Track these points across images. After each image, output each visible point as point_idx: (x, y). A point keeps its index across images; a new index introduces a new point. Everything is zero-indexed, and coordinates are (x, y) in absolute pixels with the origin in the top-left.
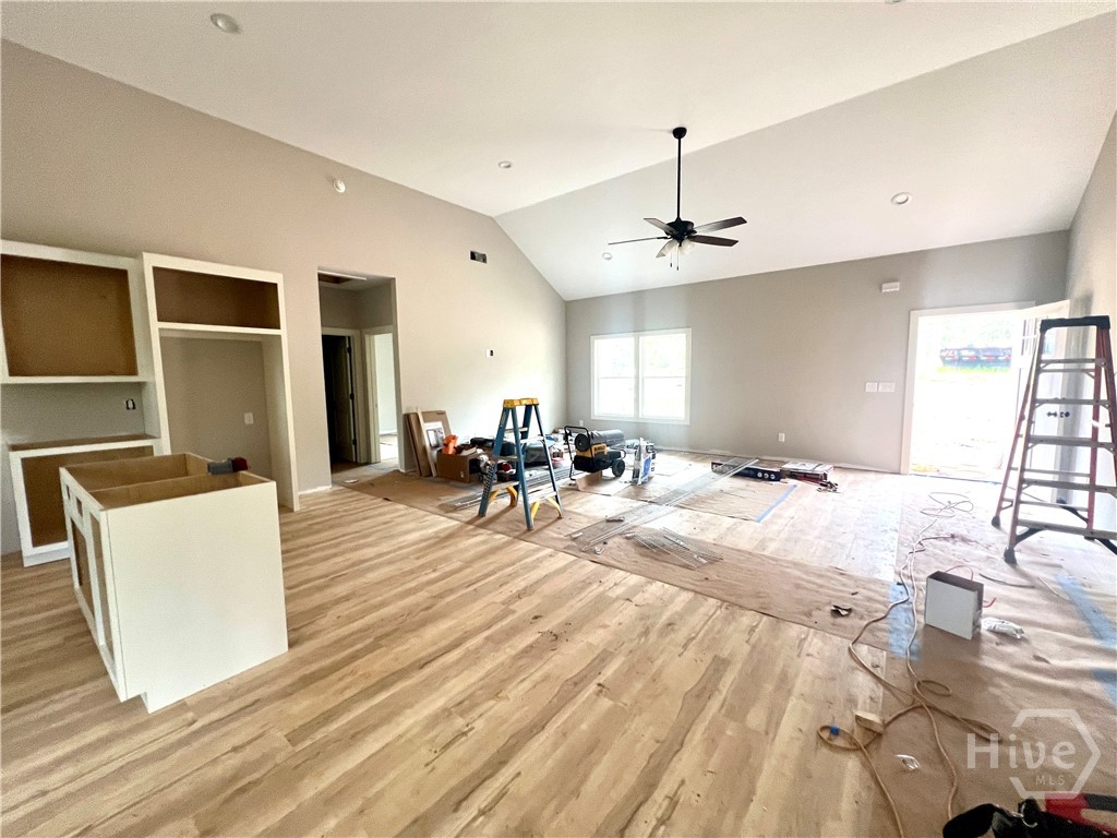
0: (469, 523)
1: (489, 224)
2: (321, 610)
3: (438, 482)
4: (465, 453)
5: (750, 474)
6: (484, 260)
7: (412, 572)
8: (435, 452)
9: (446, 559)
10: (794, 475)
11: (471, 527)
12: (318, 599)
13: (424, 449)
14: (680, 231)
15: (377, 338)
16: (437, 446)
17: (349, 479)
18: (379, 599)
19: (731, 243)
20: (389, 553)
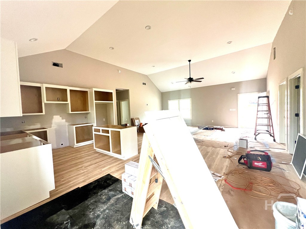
1: (146, 77)
5: (207, 129)
6: (145, 84)
8: (138, 127)
10: (216, 129)
14: (191, 80)
15: (122, 102)
16: (138, 125)
19: (201, 81)
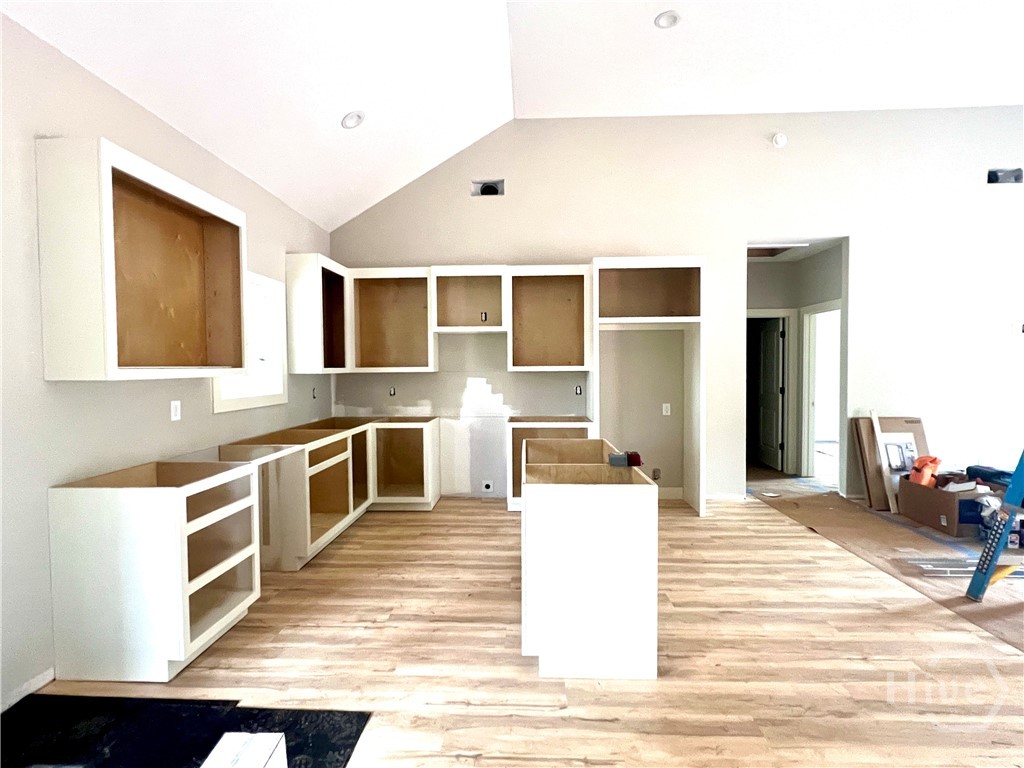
0: (946, 604)
2: (701, 646)
3: (897, 523)
4: (952, 487)
6: (1017, 178)
7: (827, 646)
8: (897, 478)
9: (887, 648)
11: (949, 612)
12: (700, 631)
13: (879, 470)
16: (902, 469)
17: (768, 491)
18: (773, 665)
20: (800, 605)
